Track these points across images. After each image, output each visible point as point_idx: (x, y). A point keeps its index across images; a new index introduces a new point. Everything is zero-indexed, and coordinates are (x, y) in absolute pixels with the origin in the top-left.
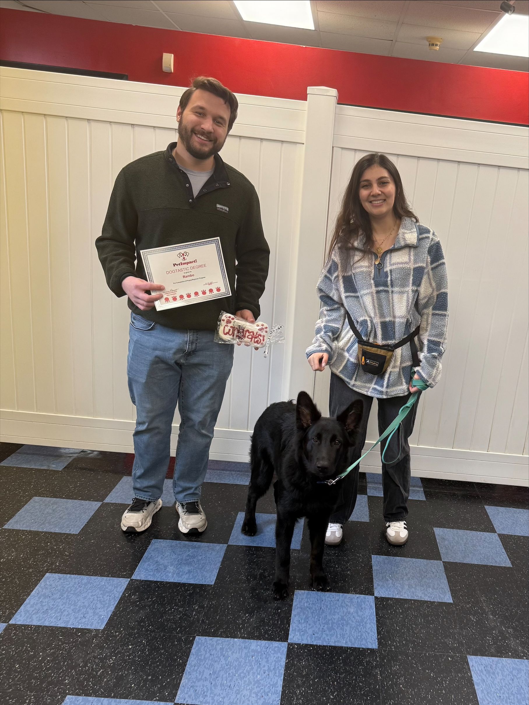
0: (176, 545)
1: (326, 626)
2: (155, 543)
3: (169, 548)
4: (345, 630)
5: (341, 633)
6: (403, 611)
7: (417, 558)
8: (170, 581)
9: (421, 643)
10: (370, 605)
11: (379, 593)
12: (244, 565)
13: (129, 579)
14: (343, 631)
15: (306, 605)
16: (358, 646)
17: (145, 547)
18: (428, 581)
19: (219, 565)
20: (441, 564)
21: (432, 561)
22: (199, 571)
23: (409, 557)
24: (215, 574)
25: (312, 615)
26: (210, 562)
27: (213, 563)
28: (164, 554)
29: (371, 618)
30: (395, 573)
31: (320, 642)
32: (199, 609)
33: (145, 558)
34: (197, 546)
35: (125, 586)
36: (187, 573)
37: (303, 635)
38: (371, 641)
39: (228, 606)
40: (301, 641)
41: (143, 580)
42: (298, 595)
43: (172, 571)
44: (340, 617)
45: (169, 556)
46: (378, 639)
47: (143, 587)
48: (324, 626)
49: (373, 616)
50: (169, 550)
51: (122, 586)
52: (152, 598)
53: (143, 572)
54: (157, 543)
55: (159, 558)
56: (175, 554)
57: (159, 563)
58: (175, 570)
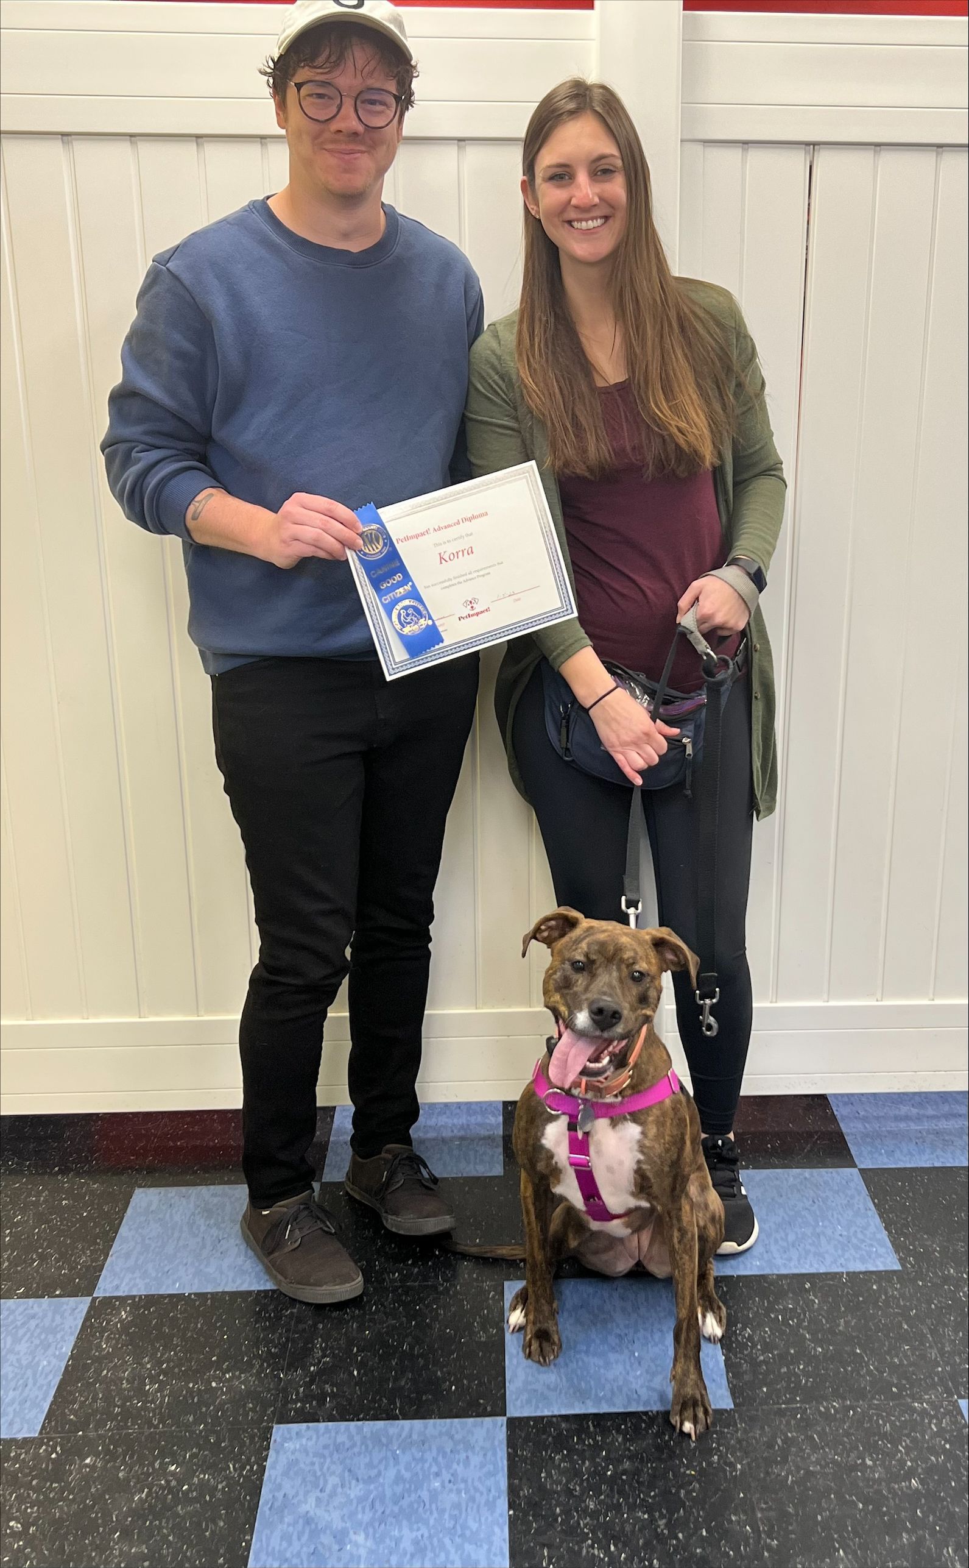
0: (350, 1437)
2: (285, 1440)
3: (331, 1455)
12: (583, 1497)
17: (255, 1463)
22: (447, 1541)
24: (501, 1548)
27: (483, 1502)
28: (321, 1483)
33: (266, 1509)
34: (415, 1437)
36: (412, 1556)
43: (363, 1552)
45: (339, 1490)
50: (333, 1463)
54: (291, 1439)
55: (309, 1506)
56: (358, 1480)
57: (317, 1524)
58: (374, 1547)
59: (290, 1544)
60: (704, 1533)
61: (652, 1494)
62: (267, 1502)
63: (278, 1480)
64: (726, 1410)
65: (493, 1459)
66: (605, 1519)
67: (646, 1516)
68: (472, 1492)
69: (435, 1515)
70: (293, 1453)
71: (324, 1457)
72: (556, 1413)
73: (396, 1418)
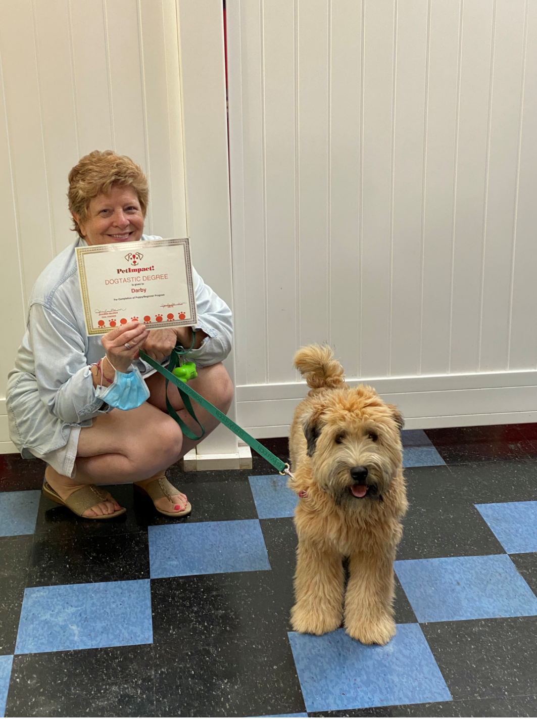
0: (67, 591)
1: (358, 679)
2: (31, 593)
3: (57, 598)
4: (391, 681)
5: (387, 686)
6: (471, 638)
7: (466, 555)
8: (80, 648)
9: (519, 682)
10: (416, 637)
11: (425, 617)
12: (191, 606)
13: (12, 656)
14: (388, 682)
15: (313, 651)
16: (420, 700)
17: (16, 603)
18: (495, 588)
19: (149, 612)
20: (507, 558)
21: (491, 556)
23: (453, 556)
24: (148, 627)
25: (331, 666)
26: (133, 610)
27: (138, 610)
28: (52, 609)
29: (426, 657)
30: (438, 584)
31: (359, 704)
32: (144, 684)
33: (24, 619)
34: (101, 589)
35: (10, 667)
36: (102, 632)
37: (327, 698)
38: (438, 691)
39: (189, 671)
40: (326, 707)
41: (35, 654)
42: (296, 639)
43: (76, 632)
44: (376, 662)
45: (62, 610)
46: (449, 687)
47: (39, 664)
48: (355, 680)
49: (428, 654)
50: (58, 600)
51: (5, 668)
52: (61, 679)
53: (30, 642)
54: (35, 593)
55: (48, 616)
56: (72, 606)
57: (51, 623)
58: (82, 630)
59: (38, 631)
60: (254, 616)
61: (227, 603)
62: (23, 617)
63: (29, 609)
64: (267, 571)
65: (143, 595)
66: (202, 613)
67: (224, 612)
68: (133, 608)
69: (114, 617)
70: (36, 598)
71: (53, 598)
72: (177, 576)
73: (91, 582)
